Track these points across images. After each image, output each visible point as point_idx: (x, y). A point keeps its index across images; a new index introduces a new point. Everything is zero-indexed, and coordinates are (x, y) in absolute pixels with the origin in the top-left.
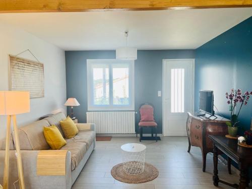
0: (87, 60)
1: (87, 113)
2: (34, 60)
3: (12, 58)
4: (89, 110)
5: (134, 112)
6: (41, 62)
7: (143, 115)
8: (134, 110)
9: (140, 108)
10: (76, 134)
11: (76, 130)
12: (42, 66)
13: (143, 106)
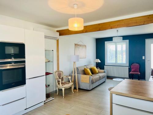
0: (105, 42)
1: (105, 66)
2: (82, 44)
3: (75, 45)
4: (105, 65)
5: (128, 67)
6: (85, 44)
7: (133, 69)
8: (128, 66)
9: (131, 65)
10: (97, 73)
11: (97, 72)
12: (86, 46)
13: (133, 64)
